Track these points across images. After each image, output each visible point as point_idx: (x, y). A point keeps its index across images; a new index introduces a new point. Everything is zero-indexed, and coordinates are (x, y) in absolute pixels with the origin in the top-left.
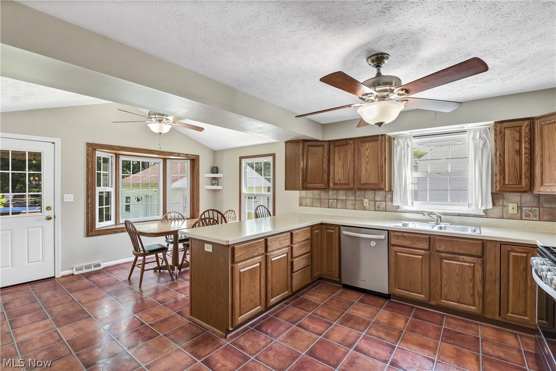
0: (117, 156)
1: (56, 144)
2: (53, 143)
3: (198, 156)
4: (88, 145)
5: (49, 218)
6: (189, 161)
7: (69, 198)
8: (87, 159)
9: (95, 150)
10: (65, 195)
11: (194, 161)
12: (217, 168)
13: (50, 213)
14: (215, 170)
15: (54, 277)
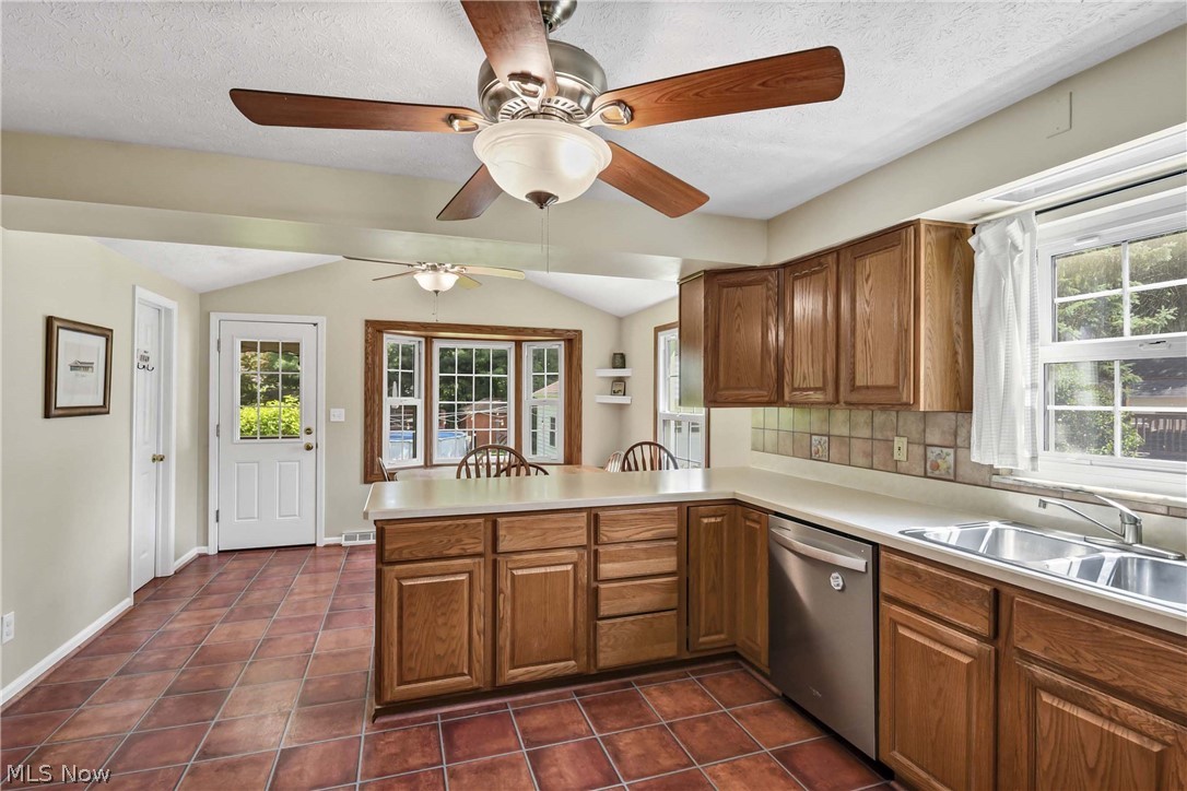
0: (429, 341)
1: (319, 325)
2: (315, 325)
3: (579, 333)
4: (368, 323)
5: (309, 448)
6: (562, 343)
7: (338, 415)
8: (366, 348)
9: (381, 332)
10: (332, 410)
11: (572, 341)
12: (623, 356)
13: (310, 439)
14: (619, 360)
15: (315, 545)
